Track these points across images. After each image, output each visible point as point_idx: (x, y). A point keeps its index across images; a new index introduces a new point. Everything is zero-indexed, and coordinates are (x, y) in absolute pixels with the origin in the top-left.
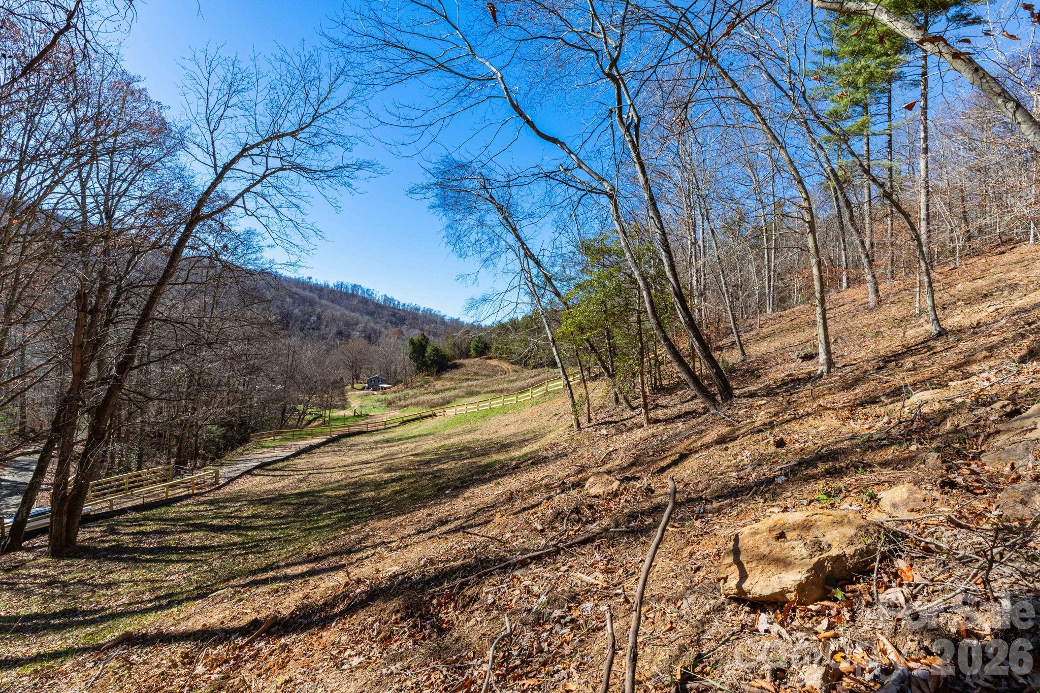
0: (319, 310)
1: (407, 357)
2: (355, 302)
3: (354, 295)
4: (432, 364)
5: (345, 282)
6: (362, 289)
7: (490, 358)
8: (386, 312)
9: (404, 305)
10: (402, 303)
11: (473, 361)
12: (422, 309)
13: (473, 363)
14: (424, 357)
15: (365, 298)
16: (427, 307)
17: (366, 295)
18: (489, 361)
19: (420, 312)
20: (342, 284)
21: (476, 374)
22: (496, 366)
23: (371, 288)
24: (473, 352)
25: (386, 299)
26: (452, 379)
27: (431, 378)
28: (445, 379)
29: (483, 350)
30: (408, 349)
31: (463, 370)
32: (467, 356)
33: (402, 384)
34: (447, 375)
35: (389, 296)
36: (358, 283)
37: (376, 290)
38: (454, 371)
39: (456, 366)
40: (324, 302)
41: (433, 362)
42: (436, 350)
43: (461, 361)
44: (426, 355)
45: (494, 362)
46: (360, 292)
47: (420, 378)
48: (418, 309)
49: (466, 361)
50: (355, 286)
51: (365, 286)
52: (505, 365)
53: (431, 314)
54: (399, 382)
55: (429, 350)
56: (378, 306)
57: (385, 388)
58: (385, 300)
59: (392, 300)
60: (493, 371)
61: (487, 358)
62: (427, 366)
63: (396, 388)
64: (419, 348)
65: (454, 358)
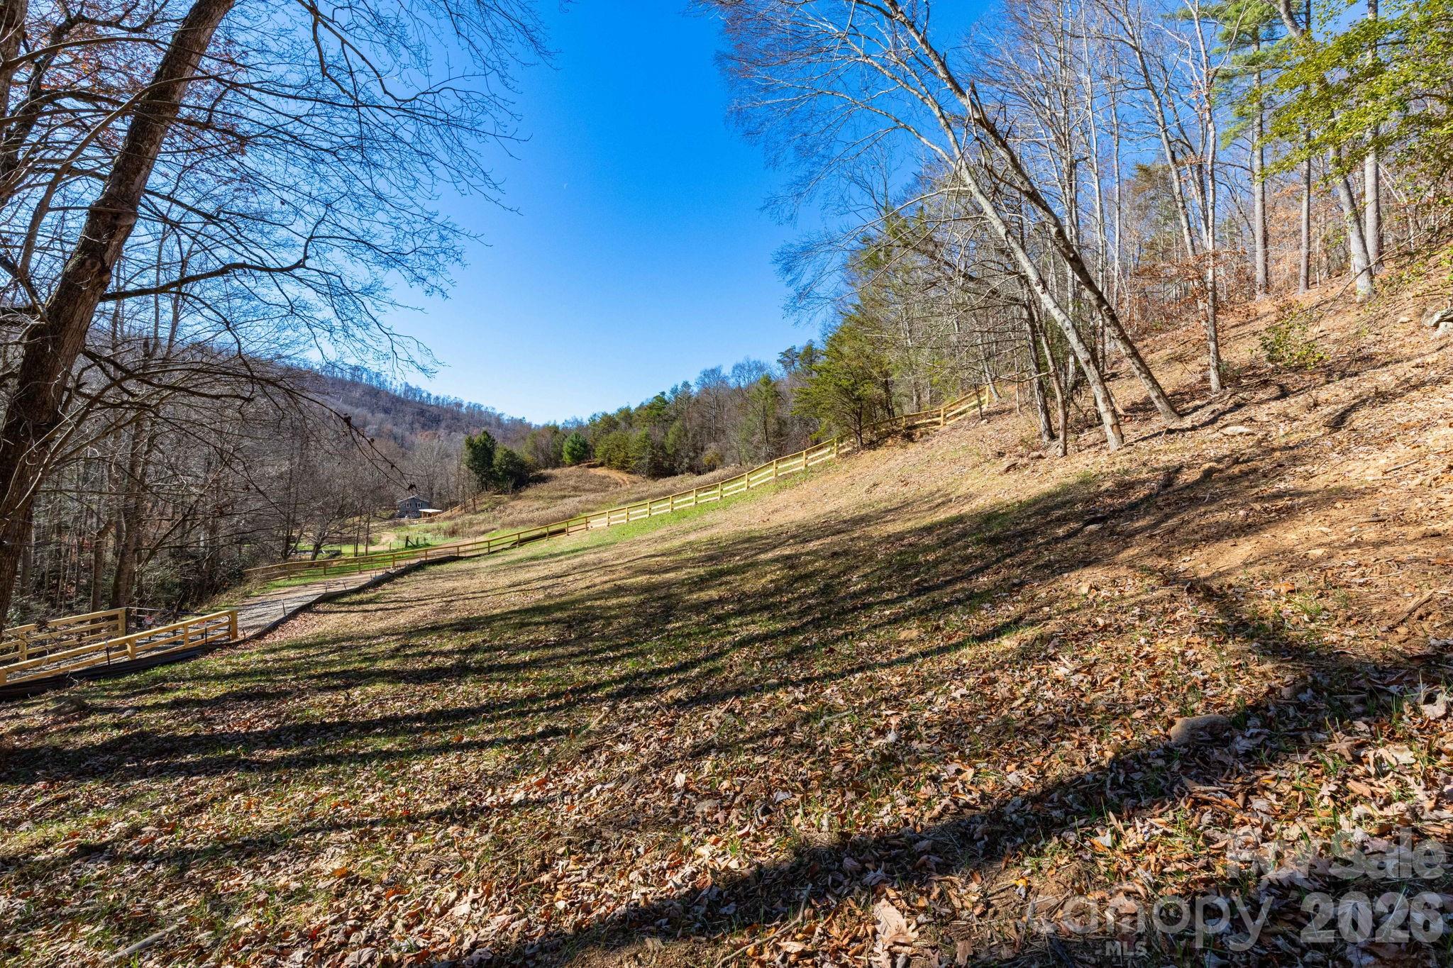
1: (464, 467)
2: (357, 394)
3: (354, 384)
4: (504, 476)
5: (339, 363)
6: (368, 374)
7: (595, 466)
8: (409, 409)
9: (437, 398)
11: (567, 470)
12: (465, 404)
13: (567, 474)
14: (491, 465)
15: (372, 388)
16: (473, 402)
17: (375, 383)
18: (591, 470)
19: (464, 410)
20: (334, 366)
21: (575, 488)
22: (604, 477)
23: (382, 373)
24: (567, 457)
25: (408, 389)
26: (538, 498)
27: (505, 498)
28: (527, 497)
29: (583, 454)
30: (467, 454)
31: (554, 483)
32: (557, 464)
33: (458, 508)
34: (530, 492)
35: (413, 386)
36: (361, 365)
37: (391, 375)
38: (539, 485)
39: (543, 479)
41: (507, 473)
42: (510, 455)
43: (549, 471)
44: (495, 462)
45: (601, 472)
46: (364, 376)
47: (487, 498)
48: (459, 405)
49: (557, 472)
50: (355, 369)
51: (373, 369)
52: (616, 475)
53: (481, 413)
54: (453, 504)
55: (498, 455)
56: (396, 399)
57: (430, 515)
58: (406, 392)
59: (417, 391)
60: (601, 483)
61: (589, 467)
62: (497, 480)
63: (448, 513)
64: (482, 454)
65: (538, 466)
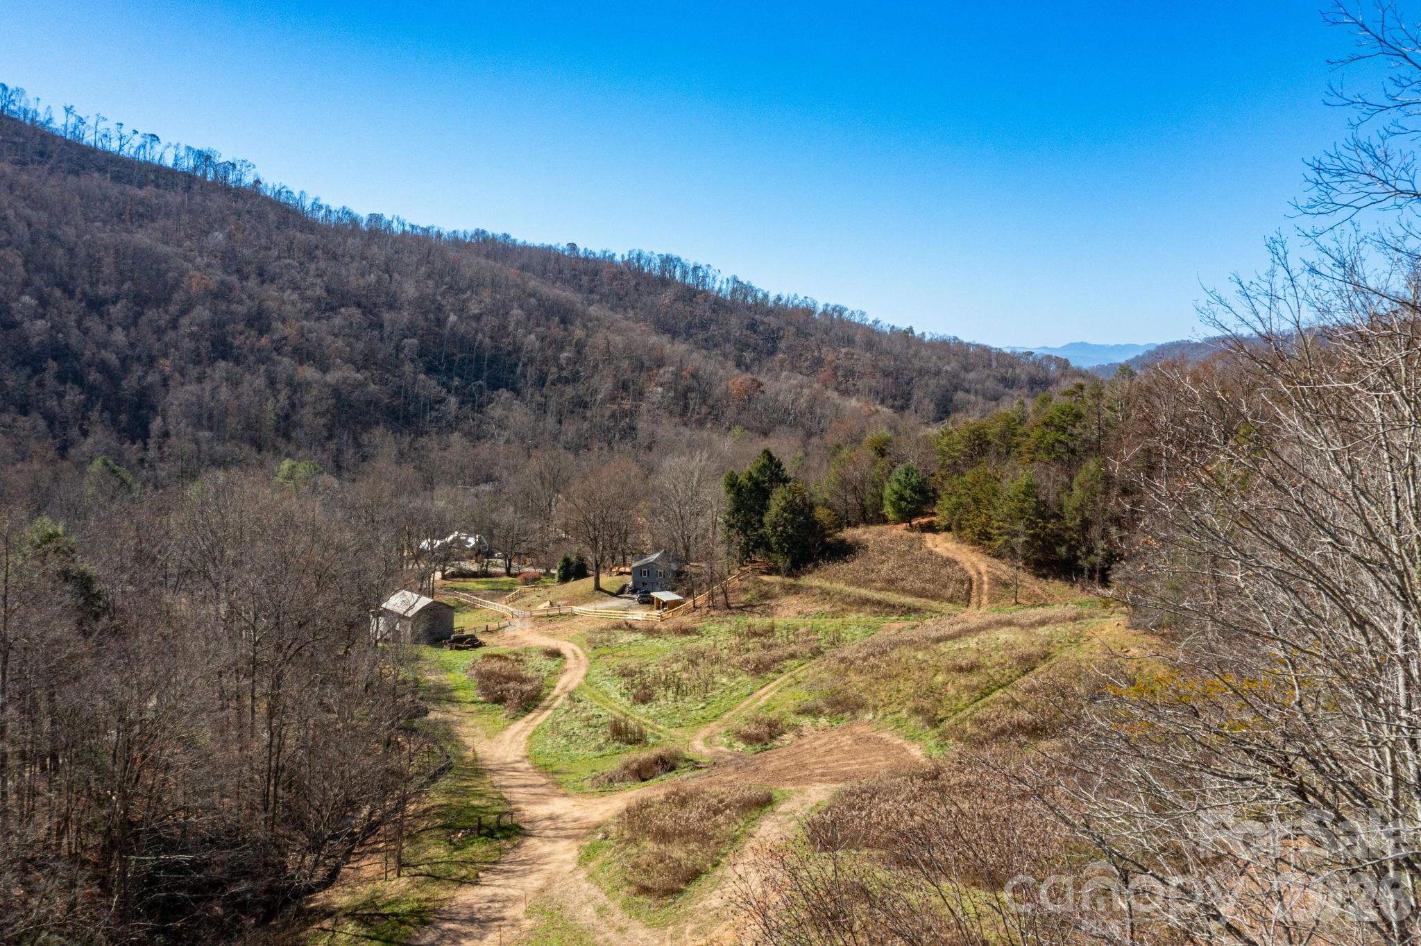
0: (579, 333)
2: (666, 298)
3: (664, 282)
5: (646, 252)
6: (683, 266)
7: (935, 530)
8: (735, 320)
10: (772, 297)
11: (886, 534)
12: (820, 308)
13: (885, 543)
15: (689, 289)
16: (832, 303)
17: (690, 280)
18: (928, 541)
20: (639, 257)
23: (702, 263)
25: (741, 289)
28: (808, 592)
31: (854, 566)
32: (877, 516)
34: (815, 580)
35: (744, 279)
36: (675, 253)
37: (715, 266)
38: (834, 567)
39: (844, 551)
40: (593, 310)
43: (857, 534)
44: (768, 518)
45: (941, 544)
46: (677, 273)
49: (868, 537)
50: (667, 260)
51: (690, 259)
52: (973, 561)
56: (719, 305)
58: (734, 291)
59: (748, 289)
61: (927, 530)
62: (767, 547)
65: (843, 522)
